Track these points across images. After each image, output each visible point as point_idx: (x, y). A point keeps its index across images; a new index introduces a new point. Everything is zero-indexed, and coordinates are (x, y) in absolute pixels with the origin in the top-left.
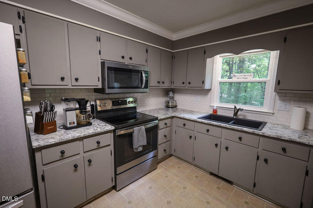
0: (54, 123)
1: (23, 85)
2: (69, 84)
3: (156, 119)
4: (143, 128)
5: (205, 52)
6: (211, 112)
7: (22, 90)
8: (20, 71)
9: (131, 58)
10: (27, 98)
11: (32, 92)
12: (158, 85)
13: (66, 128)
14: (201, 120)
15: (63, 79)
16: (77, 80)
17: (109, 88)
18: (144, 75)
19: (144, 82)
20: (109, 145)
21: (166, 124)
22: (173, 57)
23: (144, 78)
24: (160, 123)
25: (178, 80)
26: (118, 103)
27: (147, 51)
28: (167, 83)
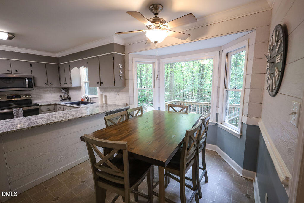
3: (37, 105)
4: (21, 109)
5: (69, 66)
6: (80, 100)
9: (16, 71)
12: (46, 85)
14: (67, 105)
18: (27, 80)
19: (27, 84)
21: (48, 108)
22: (59, 68)
23: (27, 82)
24: (42, 108)
25: (63, 82)
26: (12, 97)
27: (31, 66)
28: (55, 84)
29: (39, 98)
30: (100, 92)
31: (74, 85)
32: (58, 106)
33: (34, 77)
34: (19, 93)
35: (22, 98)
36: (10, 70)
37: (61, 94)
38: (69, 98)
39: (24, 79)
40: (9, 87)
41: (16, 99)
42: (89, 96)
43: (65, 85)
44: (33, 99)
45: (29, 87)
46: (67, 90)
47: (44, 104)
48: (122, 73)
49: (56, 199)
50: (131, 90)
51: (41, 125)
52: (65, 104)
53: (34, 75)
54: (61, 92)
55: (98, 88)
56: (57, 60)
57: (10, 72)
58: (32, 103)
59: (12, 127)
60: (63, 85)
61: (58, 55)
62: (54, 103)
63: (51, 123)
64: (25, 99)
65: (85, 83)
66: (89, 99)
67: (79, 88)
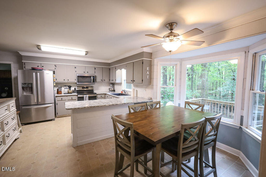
0: (61, 92)
1: (54, 82)
2: (66, 81)
3: (96, 94)
4: (88, 96)
5: (116, 68)
6: (120, 92)
7: (54, 83)
8: (53, 79)
9: (88, 72)
10: (55, 84)
11: (56, 83)
12: (101, 81)
13: (64, 94)
14: (112, 95)
15: (64, 80)
16: (68, 80)
17: (78, 82)
19: (92, 80)
20: (76, 100)
21: (101, 96)
22: (110, 70)
23: (92, 79)
24: (98, 96)
25: (111, 79)
26: (84, 88)
27: (95, 69)
28: (107, 80)
29: (97, 89)
30: (133, 87)
31: (117, 82)
32: (107, 95)
33: (96, 76)
34: (88, 85)
35: (89, 89)
36: (85, 72)
37: (110, 87)
38: (114, 91)
39: (91, 77)
40: (84, 82)
41: (86, 89)
42: (126, 90)
43: (112, 81)
44: (94, 89)
45: (93, 82)
46: (113, 84)
47: (99, 93)
48: (148, 74)
49: (97, 154)
50: (154, 87)
51: (94, 107)
52: (110, 95)
53: (96, 74)
54: (110, 85)
55: (132, 84)
56: (109, 64)
57: (84, 73)
58: (93, 92)
59: (81, 106)
60: (111, 81)
61: (109, 62)
62: (105, 93)
63: (100, 106)
64: (91, 89)
65: (124, 80)
66: (126, 92)
67: (120, 84)
